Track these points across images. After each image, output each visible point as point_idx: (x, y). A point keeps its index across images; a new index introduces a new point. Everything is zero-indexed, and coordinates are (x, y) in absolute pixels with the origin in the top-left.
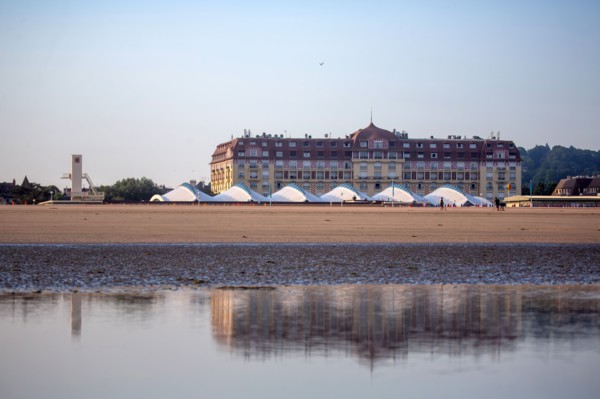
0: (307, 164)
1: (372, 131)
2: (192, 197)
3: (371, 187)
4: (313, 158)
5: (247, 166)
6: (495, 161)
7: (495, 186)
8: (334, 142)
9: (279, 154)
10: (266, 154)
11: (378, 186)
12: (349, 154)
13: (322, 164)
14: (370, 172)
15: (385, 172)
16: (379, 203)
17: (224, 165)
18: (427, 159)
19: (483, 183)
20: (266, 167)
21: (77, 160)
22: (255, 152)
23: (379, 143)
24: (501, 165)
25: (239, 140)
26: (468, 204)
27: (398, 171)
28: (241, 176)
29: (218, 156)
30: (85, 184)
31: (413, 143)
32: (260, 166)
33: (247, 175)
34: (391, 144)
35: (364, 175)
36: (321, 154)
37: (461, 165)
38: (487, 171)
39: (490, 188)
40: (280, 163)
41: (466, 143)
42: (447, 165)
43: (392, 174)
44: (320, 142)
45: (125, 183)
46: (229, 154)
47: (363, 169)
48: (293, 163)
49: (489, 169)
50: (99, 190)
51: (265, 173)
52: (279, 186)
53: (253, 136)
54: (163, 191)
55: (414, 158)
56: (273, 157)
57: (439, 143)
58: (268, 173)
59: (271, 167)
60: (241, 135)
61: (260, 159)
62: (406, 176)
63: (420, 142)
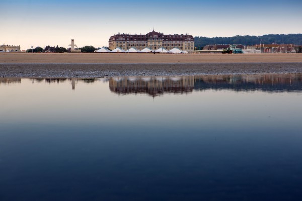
0: (136, 42)
1: (153, 33)
2: (105, 51)
3: (153, 48)
4: (137, 40)
5: (119, 42)
6: (187, 41)
7: (187, 48)
8: (143, 36)
9: (128, 39)
10: (124, 39)
11: (155, 48)
12: (147, 39)
13: (140, 42)
14: (153, 44)
15: (157, 44)
16: (158, 53)
17: (112, 42)
18: (169, 40)
19: (184, 47)
20: (124, 43)
21: (73, 41)
22: (121, 39)
23: (156, 36)
24: (189, 42)
25: (117, 35)
26: (182, 53)
27: (161, 43)
28: (117, 45)
29: (111, 39)
30: (75, 47)
31: (165, 36)
32: (123, 42)
33: (119, 45)
34: (159, 36)
35: (151, 45)
36: (139, 39)
37: (178, 42)
38: (185, 44)
39: (186, 48)
40: (128, 42)
41: (179, 36)
42: (174, 42)
43: (159, 45)
44: (139, 36)
45: (85, 47)
46: (114, 39)
47: (151, 43)
48: (132, 42)
49: (186, 43)
50: (79, 49)
51: (124, 44)
52: (128, 48)
53: (121, 34)
54: (96, 49)
55: (165, 40)
56: (126, 40)
57: (172, 36)
58: (125, 44)
59: (126, 43)
60: (117, 34)
61: (123, 40)
62: (163, 45)
63: (167, 36)
